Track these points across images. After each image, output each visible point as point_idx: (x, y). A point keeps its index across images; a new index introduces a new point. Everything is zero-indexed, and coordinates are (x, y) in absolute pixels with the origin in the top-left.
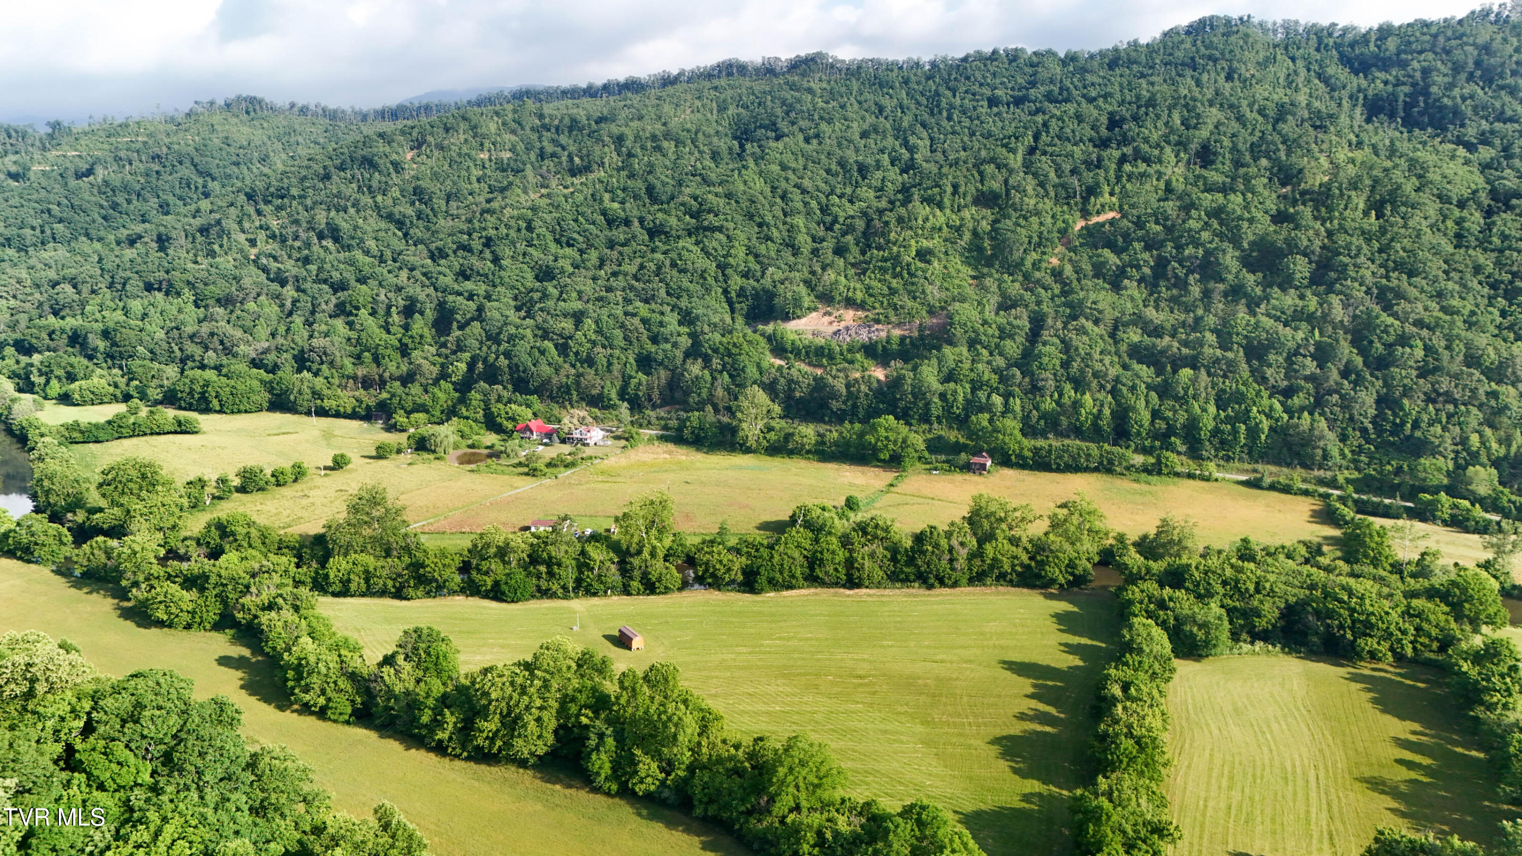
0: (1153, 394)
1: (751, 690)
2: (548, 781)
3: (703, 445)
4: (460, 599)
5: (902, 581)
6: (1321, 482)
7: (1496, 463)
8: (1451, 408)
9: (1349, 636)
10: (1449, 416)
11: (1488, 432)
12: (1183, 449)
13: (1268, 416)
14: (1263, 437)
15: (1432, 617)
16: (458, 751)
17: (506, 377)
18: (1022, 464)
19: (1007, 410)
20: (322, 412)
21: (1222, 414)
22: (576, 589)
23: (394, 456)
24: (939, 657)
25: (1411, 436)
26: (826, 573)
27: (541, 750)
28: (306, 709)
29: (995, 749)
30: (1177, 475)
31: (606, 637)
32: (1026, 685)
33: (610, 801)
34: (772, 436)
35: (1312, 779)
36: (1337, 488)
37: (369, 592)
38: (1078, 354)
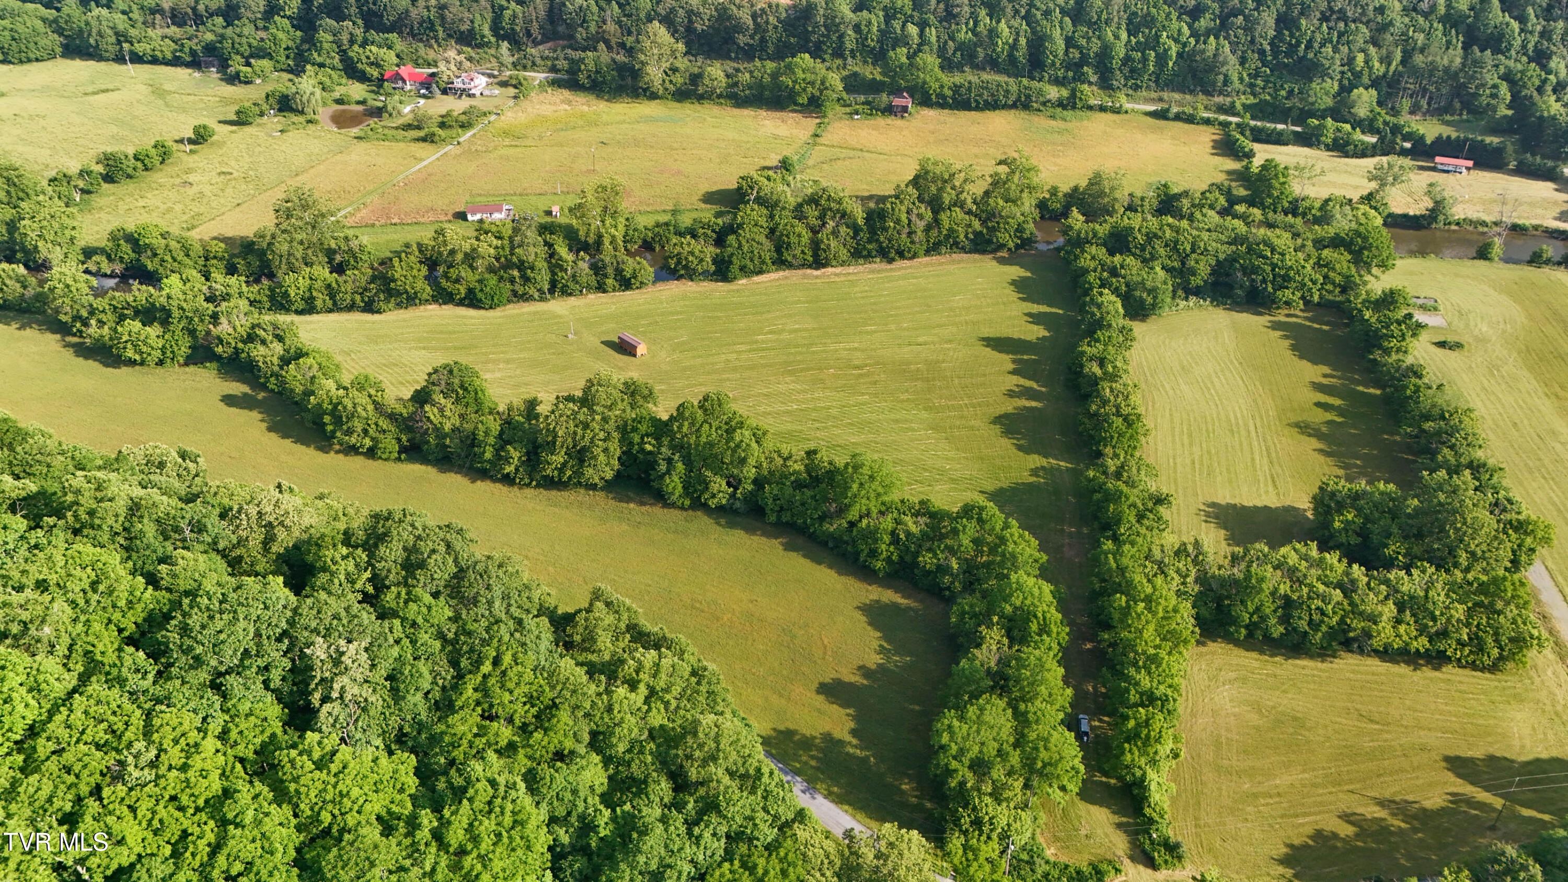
0: (1067, 19)
1: (765, 391)
2: (620, 501)
3: (601, 91)
4: (434, 307)
5: (865, 257)
6: (1221, 109)
7: (1375, 83)
8: (1341, 25)
9: (1270, 289)
10: (1341, 35)
11: (1372, 50)
12: (1094, 78)
13: (1176, 41)
14: (1171, 64)
15: (1338, 266)
16: (527, 481)
17: (354, 10)
18: (942, 103)
19: (923, 41)
20: (137, 59)
21: (1134, 40)
22: (552, 291)
23: (259, 120)
24: (921, 340)
25: (1304, 57)
26: (794, 256)
27: (609, 475)
28: (352, 450)
29: (997, 428)
30: (1090, 108)
31: (602, 342)
32: (1005, 361)
33: (685, 513)
34: (679, 79)
35: (1252, 428)
36: (1234, 115)
37: (336, 308)
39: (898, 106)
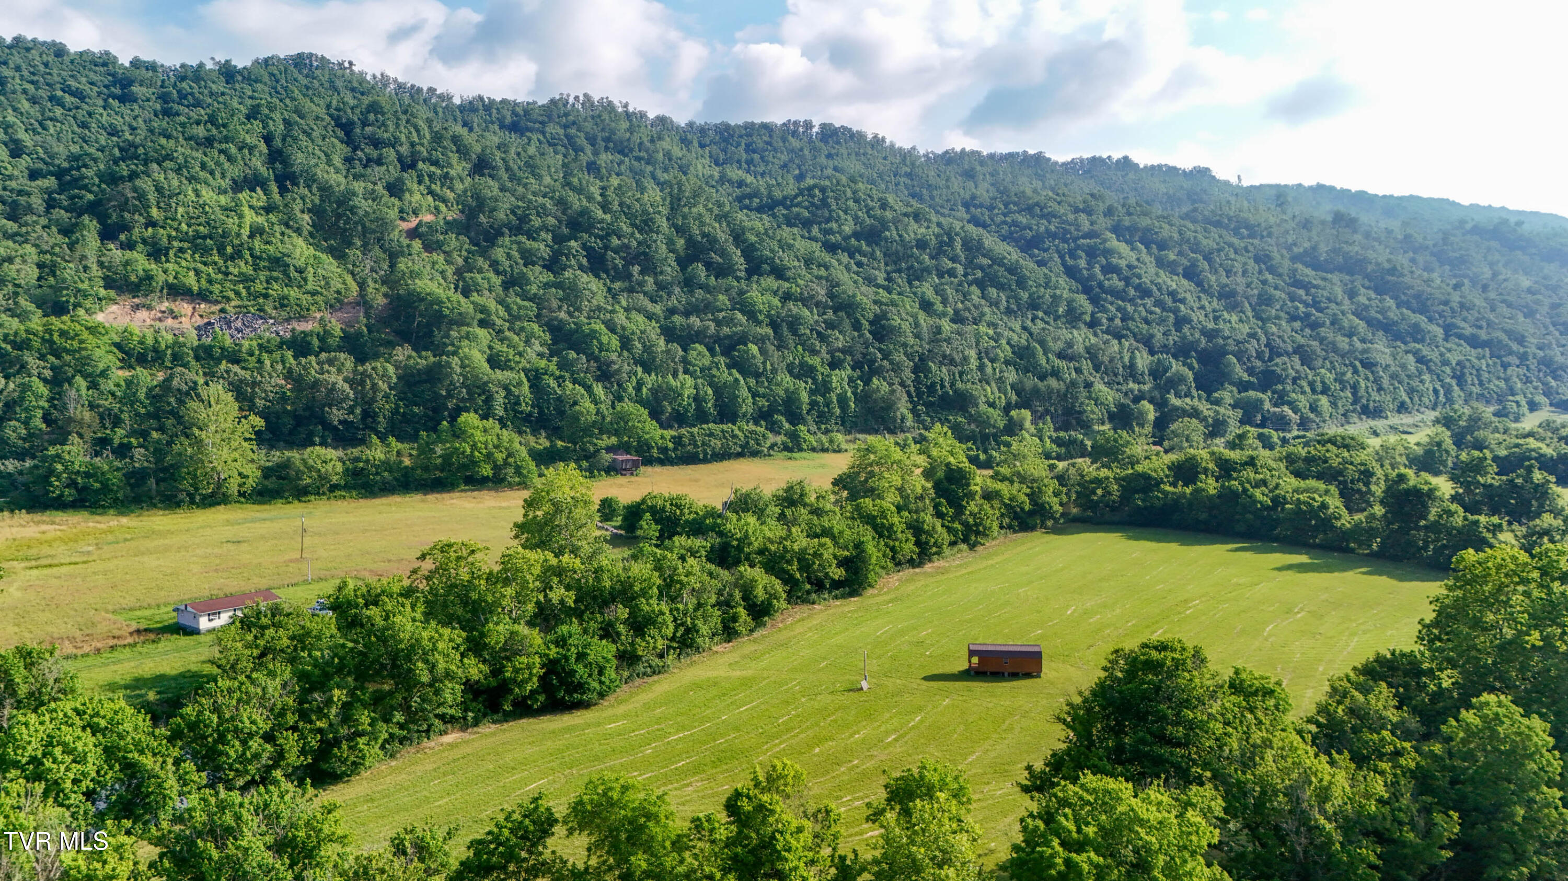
13: (848, 385)
18: (665, 459)
30: (814, 449)
38: (633, 333)
39: (627, 461)
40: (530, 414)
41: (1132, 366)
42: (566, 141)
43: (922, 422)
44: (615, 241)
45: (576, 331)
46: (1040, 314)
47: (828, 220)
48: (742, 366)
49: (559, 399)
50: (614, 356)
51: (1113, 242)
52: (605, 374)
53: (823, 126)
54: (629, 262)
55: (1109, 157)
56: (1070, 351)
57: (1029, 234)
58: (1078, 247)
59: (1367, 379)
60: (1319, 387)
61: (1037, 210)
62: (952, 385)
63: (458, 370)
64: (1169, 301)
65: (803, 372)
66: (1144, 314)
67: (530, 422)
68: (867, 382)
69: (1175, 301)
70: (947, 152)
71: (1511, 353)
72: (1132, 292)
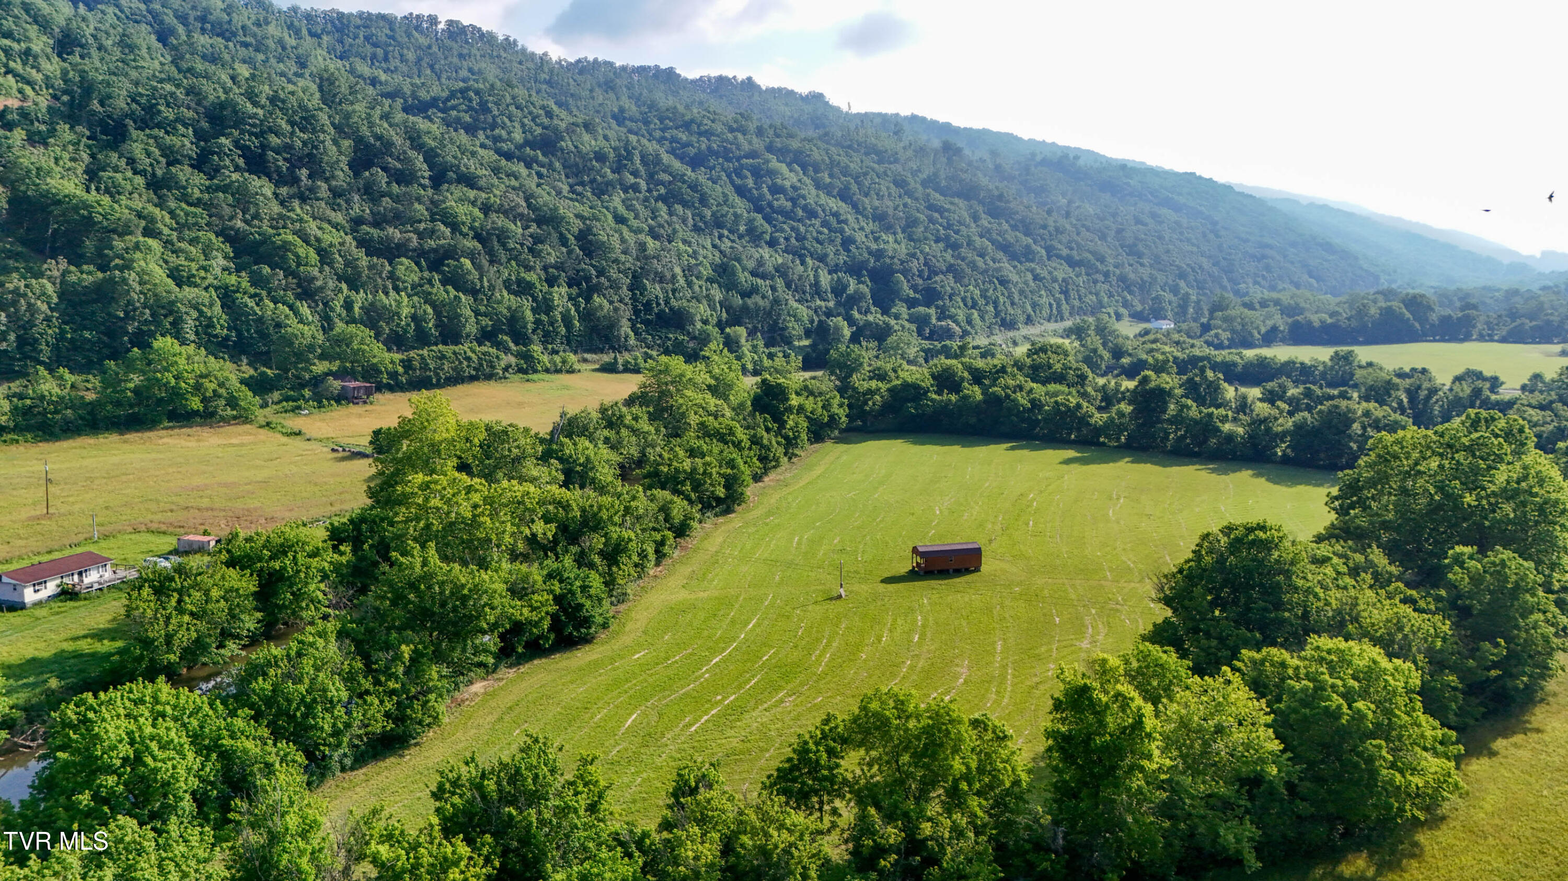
13: (571, 303)
14: (576, 323)
18: (395, 385)
30: (544, 370)
38: (331, 245)
39: (359, 388)
40: (227, 338)
41: (817, 284)
42: (150, 18)
43: (644, 340)
44: (274, 140)
45: (263, 242)
46: (726, 233)
47: (493, 126)
48: (455, 281)
49: (260, 320)
50: (315, 272)
51: (774, 164)
52: (307, 292)
53: (450, 23)
54: (293, 167)
55: (734, 77)
56: (761, 269)
57: (692, 151)
58: (742, 167)
59: (1003, 294)
60: (970, 303)
61: (695, 127)
62: (667, 302)
63: (138, 288)
64: (833, 221)
65: (522, 288)
66: (815, 234)
67: (227, 347)
68: (588, 299)
69: (839, 222)
70: (579, 61)
71: (1098, 271)
72: (800, 213)
